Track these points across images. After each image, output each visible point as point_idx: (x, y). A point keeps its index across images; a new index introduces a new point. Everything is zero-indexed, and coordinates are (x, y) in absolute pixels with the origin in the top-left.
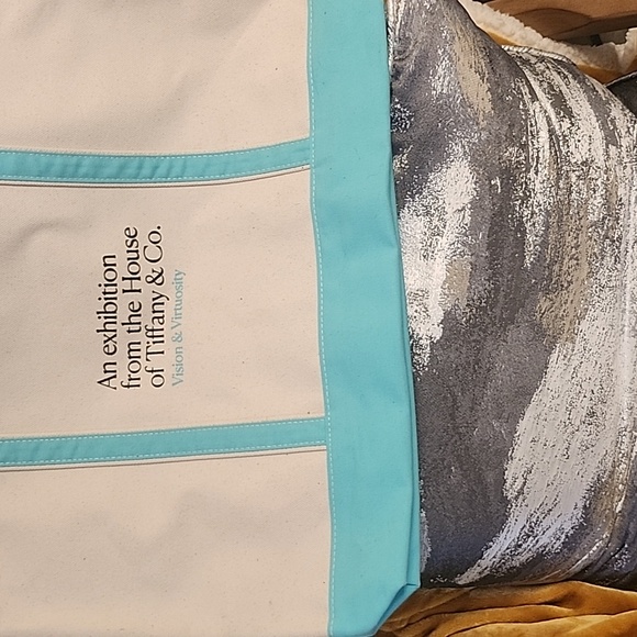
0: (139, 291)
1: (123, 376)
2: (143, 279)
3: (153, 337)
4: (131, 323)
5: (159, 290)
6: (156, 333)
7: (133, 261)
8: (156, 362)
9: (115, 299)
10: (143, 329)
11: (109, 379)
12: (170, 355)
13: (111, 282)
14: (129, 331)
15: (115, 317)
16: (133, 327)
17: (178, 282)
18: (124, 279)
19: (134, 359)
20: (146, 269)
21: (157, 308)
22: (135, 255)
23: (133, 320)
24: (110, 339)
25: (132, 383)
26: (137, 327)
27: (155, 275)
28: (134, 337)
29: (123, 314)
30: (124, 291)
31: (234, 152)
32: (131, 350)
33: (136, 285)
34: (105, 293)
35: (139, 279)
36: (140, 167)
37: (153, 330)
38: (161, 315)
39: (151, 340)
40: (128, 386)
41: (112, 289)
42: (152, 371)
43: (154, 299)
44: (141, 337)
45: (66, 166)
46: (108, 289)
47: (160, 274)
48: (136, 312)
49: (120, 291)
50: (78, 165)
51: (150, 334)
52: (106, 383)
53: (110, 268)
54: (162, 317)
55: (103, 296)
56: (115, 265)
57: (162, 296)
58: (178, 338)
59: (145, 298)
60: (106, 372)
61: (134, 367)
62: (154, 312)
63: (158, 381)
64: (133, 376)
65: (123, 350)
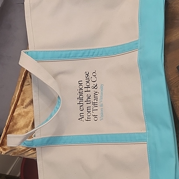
0: (90, 91)
1: (86, 117)
2: (91, 87)
3: (94, 105)
4: (87, 101)
5: (96, 90)
6: (95, 104)
7: (88, 82)
8: (95, 113)
9: (83, 94)
10: (91, 102)
11: (81, 118)
12: (99, 111)
13: (81, 89)
14: (87, 104)
15: (83, 99)
16: (88, 102)
17: (102, 88)
18: (85, 88)
19: (89, 112)
20: (92, 84)
21: (95, 96)
22: (88, 80)
23: (88, 100)
24: (81, 106)
25: (88, 119)
26: (89, 102)
27: (94, 86)
28: (89, 105)
29: (85, 98)
30: (85, 91)
31: (117, 46)
32: (88, 109)
33: (89, 89)
34: (79, 92)
35: (90, 87)
36: (89, 53)
37: (94, 103)
38: (97, 98)
39: (94, 106)
40: (87, 120)
41: (82, 91)
42: (94, 116)
43: (94, 93)
44: (91, 105)
45: (66, 54)
46: (80, 91)
47: (96, 86)
48: (89, 98)
49: (84, 92)
50: (70, 54)
51: (93, 104)
52: (81, 119)
53: (81, 84)
54: (97, 99)
55: (79, 93)
56: (82, 84)
57: (97, 92)
58: (102, 105)
59: (92, 93)
60: (80, 116)
61: (89, 114)
62: (95, 97)
63: (96, 119)
64: (89, 117)
65: (85, 109)
